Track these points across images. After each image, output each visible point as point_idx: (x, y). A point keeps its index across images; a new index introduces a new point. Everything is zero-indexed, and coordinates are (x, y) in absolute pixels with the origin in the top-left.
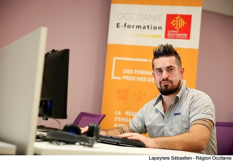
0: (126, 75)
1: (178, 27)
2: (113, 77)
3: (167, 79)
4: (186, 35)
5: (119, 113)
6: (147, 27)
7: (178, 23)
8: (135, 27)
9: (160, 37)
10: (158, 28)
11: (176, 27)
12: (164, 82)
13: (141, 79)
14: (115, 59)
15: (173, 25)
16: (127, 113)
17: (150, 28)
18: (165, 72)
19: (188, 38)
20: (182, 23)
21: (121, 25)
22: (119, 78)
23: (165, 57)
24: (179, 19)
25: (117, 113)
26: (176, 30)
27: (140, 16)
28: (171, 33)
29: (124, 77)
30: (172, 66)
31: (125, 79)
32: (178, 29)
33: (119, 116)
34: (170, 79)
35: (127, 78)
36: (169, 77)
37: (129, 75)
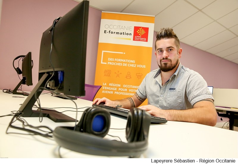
0: (110, 61)
1: (141, 34)
2: (102, 63)
3: (166, 58)
4: (145, 39)
5: (105, 84)
6: (122, 34)
7: (141, 32)
8: (115, 33)
9: (130, 39)
10: (129, 34)
11: (140, 34)
12: (164, 60)
13: (119, 64)
14: (103, 51)
15: (138, 33)
16: (110, 84)
17: (124, 34)
18: (165, 52)
19: (147, 41)
20: (143, 32)
21: (107, 31)
22: (106, 63)
23: (166, 39)
24: (141, 29)
25: (104, 84)
26: (140, 36)
27: (118, 27)
28: (137, 37)
29: (109, 63)
30: (172, 47)
31: (109, 64)
32: (141, 36)
33: (105, 86)
34: (169, 58)
35: (111, 63)
36: (168, 56)
37: (112, 62)
